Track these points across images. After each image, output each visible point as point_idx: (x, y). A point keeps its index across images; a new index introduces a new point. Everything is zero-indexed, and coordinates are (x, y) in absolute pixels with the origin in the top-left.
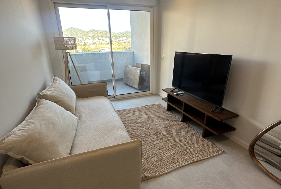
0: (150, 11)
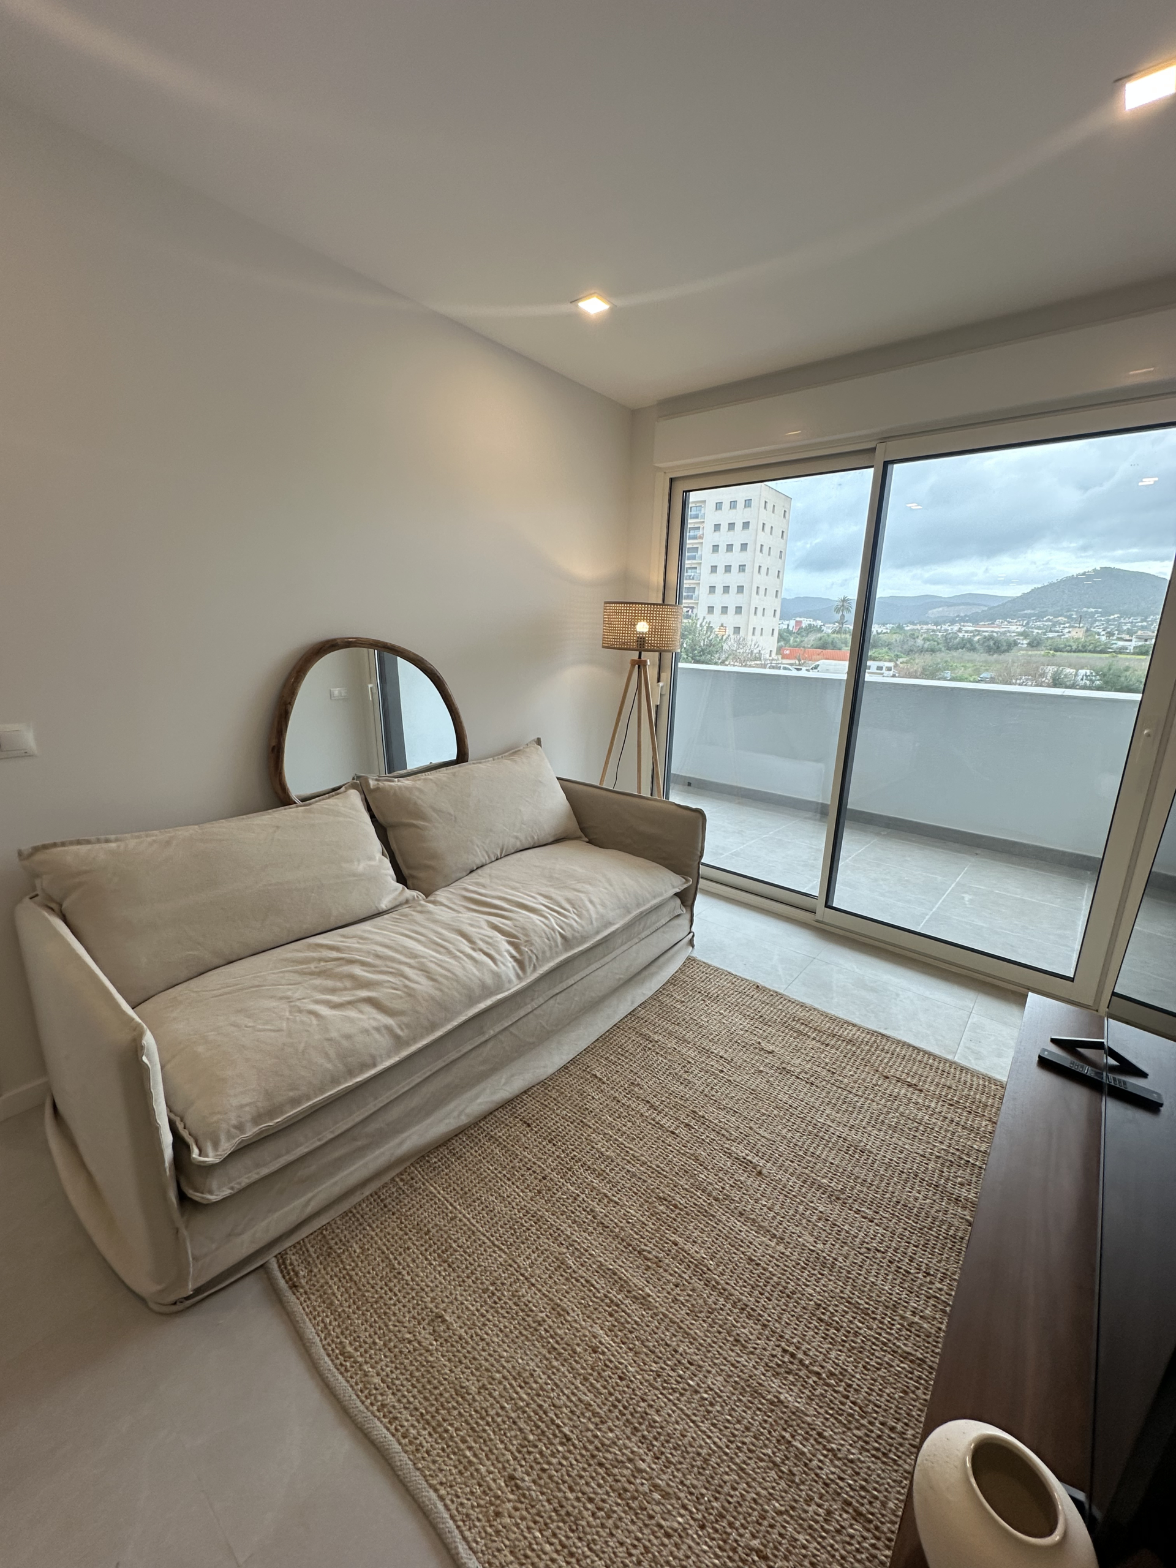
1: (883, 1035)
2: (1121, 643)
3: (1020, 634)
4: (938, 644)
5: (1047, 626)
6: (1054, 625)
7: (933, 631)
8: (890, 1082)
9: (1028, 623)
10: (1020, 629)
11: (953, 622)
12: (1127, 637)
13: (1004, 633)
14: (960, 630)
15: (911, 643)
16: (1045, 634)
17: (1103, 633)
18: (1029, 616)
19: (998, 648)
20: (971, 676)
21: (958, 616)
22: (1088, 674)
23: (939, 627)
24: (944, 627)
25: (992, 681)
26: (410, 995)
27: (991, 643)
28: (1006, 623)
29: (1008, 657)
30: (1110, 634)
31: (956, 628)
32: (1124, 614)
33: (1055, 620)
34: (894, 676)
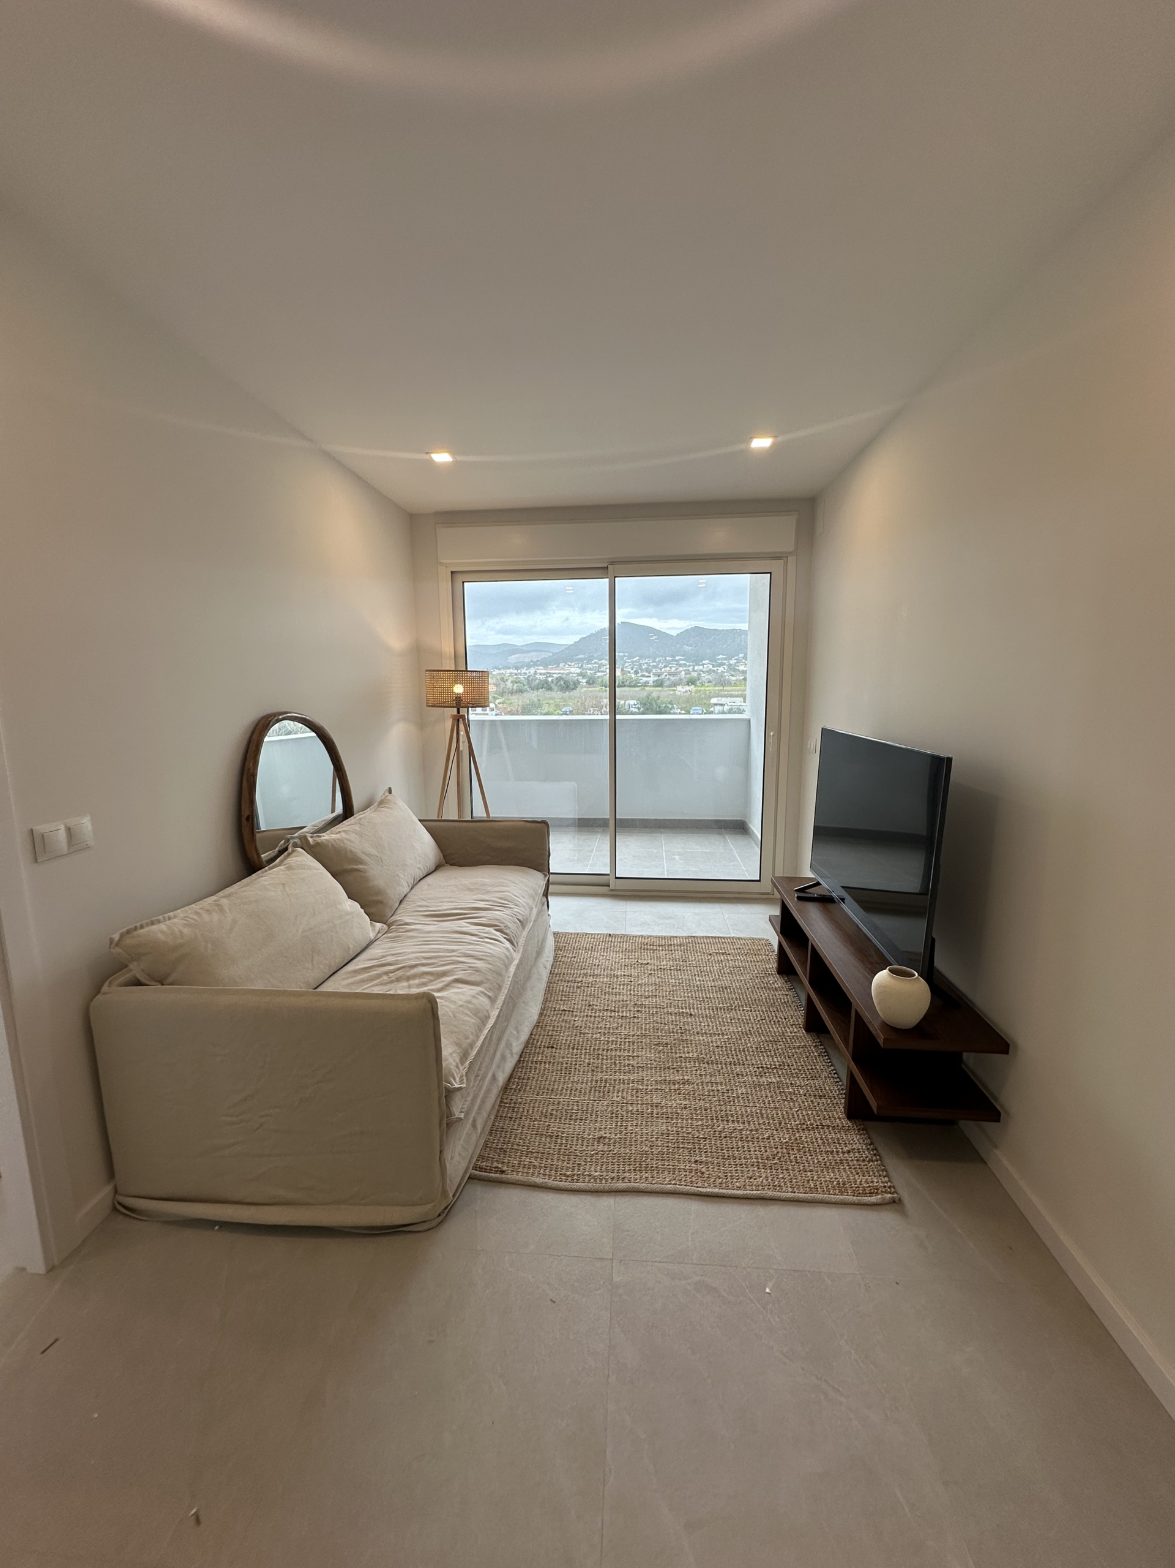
0: (770, 573)
1: (694, 937)
2: (645, 679)
3: (579, 675)
4: (524, 685)
5: (595, 667)
6: (600, 667)
7: (516, 674)
8: (714, 956)
9: (582, 666)
10: (578, 671)
11: (529, 667)
12: (647, 674)
13: (568, 674)
14: (536, 673)
15: (502, 685)
16: (595, 673)
17: (632, 671)
18: (582, 660)
19: (568, 687)
20: (555, 711)
21: (532, 661)
22: (636, 703)
23: (519, 671)
24: (523, 671)
25: (571, 713)
26: (477, 971)
27: (562, 682)
28: (567, 666)
29: (575, 693)
30: (636, 673)
31: (532, 671)
32: (641, 657)
33: (600, 662)
34: (496, 715)
